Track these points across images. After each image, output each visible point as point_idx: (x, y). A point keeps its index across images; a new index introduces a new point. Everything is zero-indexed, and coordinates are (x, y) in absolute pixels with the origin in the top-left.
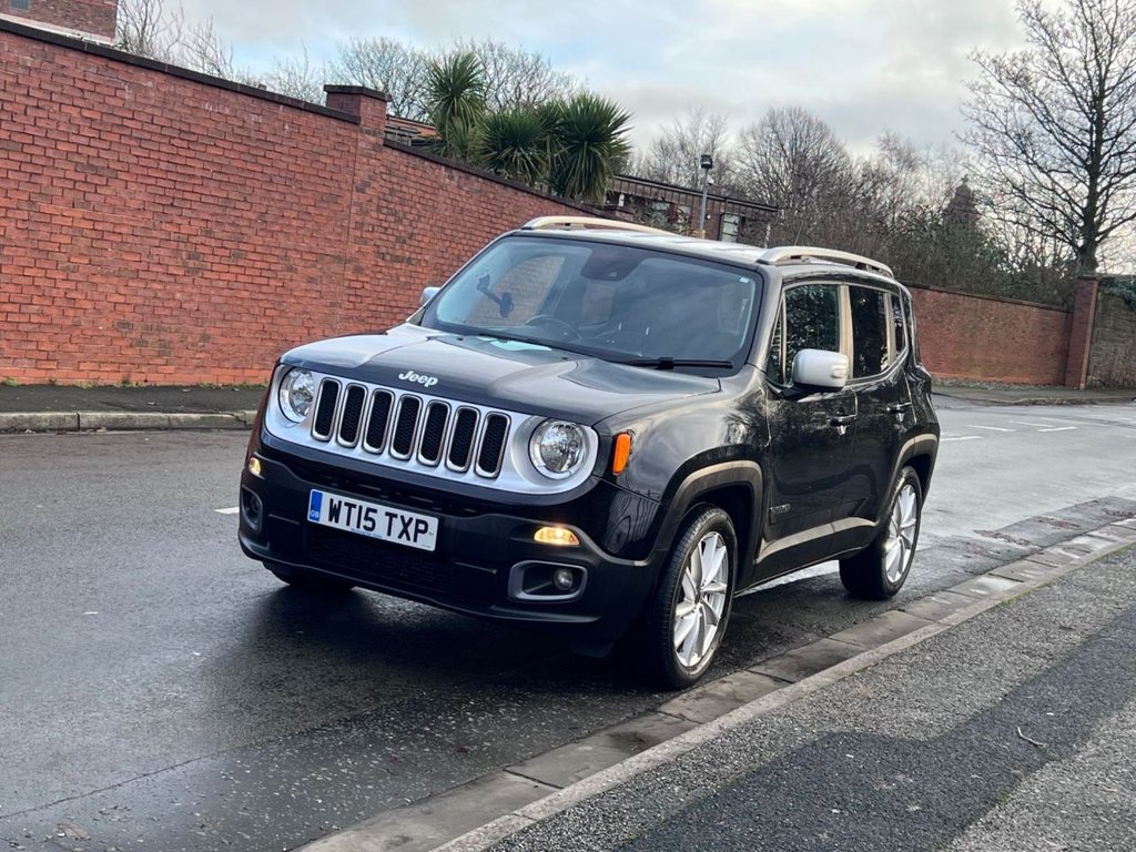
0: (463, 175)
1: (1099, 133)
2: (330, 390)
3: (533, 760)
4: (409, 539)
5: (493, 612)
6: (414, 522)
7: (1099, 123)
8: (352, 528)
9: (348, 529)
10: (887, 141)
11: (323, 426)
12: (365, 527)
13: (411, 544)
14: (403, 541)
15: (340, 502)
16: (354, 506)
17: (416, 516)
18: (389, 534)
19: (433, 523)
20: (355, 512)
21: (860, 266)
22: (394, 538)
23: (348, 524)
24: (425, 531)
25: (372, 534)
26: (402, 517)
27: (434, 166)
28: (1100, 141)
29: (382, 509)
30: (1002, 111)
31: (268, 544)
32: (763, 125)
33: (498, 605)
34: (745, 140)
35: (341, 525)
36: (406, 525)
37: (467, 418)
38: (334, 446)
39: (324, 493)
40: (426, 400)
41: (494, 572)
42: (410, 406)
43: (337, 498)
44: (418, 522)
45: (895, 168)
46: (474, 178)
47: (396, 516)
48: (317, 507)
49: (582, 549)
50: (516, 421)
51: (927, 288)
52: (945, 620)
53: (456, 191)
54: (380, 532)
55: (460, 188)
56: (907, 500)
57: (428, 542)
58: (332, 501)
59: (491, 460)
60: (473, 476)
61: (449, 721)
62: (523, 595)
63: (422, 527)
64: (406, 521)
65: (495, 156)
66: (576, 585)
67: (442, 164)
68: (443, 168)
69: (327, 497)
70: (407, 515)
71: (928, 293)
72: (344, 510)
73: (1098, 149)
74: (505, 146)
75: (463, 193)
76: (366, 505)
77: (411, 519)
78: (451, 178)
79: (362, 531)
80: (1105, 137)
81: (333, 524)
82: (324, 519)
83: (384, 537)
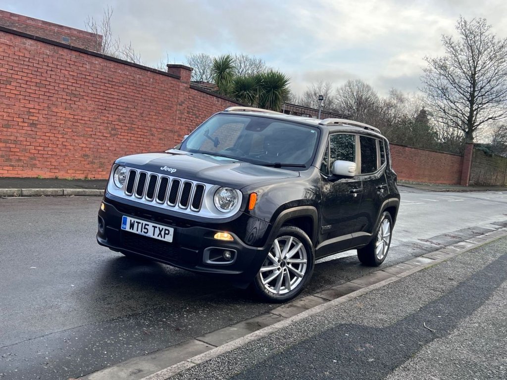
0: (223, 100)
1: (474, 88)
2: (133, 174)
3: (209, 334)
4: (162, 237)
5: (196, 269)
6: (164, 230)
7: (474, 84)
8: (139, 232)
9: (137, 233)
10: (392, 92)
11: (130, 189)
12: (144, 232)
13: (162, 239)
14: (159, 238)
15: (134, 221)
16: (140, 223)
17: (165, 227)
18: (154, 235)
19: (172, 230)
20: (140, 225)
21: (366, 128)
22: (156, 237)
23: (137, 231)
24: (168, 234)
25: (147, 235)
26: (159, 228)
27: (211, 96)
28: (474, 91)
29: (151, 224)
30: (436, 79)
31: (107, 239)
32: (346, 86)
33: (199, 266)
34: (339, 92)
35: (135, 231)
36: (161, 231)
37: (188, 186)
38: (134, 198)
39: (128, 217)
40: (171, 178)
41: (197, 251)
42: (165, 181)
43: (133, 220)
44: (166, 230)
45: (395, 102)
46: (227, 102)
47: (156, 227)
48: (125, 223)
49: (235, 242)
50: (208, 187)
51: (407, 147)
52: (400, 275)
53: (220, 106)
54: (150, 234)
55: (221, 105)
56: (386, 226)
57: (169, 239)
58: (131, 221)
59: (197, 204)
60: (189, 211)
61: (175, 316)
62: (209, 262)
63: (167, 232)
64: (161, 229)
65: (237, 94)
66: (232, 257)
67: (214, 96)
68: (215, 98)
69: (129, 219)
70: (161, 227)
71: (407, 148)
72: (136, 224)
73: (473, 94)
74: (241, 90)
75: (223, 107)
76: (145, 222)
77: (163, 229)
78: (218, 101)
79: (143, 234)
80: (476, 89)
81: (131, 231)
82: (128, 228)
83: (152, 236)
